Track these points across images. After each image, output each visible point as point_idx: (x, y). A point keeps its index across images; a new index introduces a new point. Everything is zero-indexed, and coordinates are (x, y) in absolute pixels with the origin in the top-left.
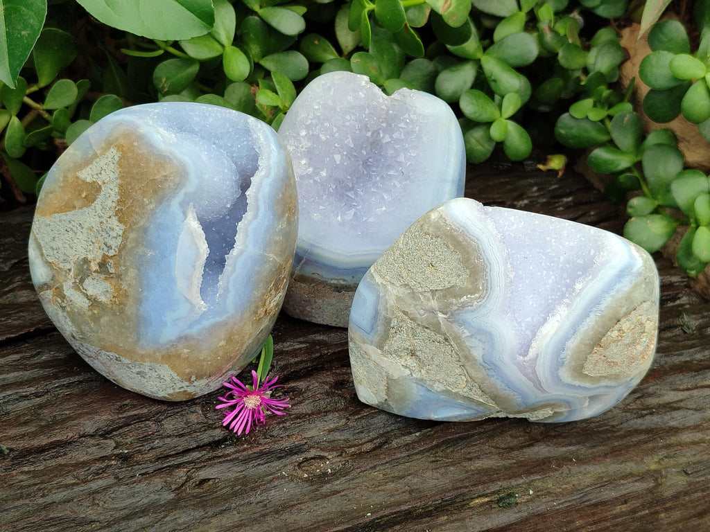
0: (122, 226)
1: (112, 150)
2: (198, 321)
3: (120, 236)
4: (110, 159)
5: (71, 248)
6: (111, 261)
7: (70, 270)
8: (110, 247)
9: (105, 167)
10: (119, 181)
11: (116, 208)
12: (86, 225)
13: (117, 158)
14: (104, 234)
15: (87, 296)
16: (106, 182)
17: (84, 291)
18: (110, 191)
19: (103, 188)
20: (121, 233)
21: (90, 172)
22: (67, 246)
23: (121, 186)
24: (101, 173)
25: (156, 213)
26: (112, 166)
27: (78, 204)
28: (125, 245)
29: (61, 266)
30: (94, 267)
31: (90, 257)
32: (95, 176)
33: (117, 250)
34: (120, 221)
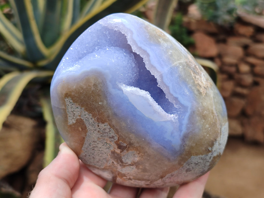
0: (106, 124)
1: (66, 100)
2: (181, 124)
3: (110, 128)
4: (70, 105)
5: (103, 154)
6: (120, 141)
7: (113, 163)
8: (113, 137)
9: (72, 110)
10: (83, 108)
11: (95, 120)
12: (96, 139)
13: (71, 101)
14: (105, 134)
15: (130, 165)
16: (80, 115)
17: (127, 164)
18: (85, 116)
19: (82, 118)
20: (109, 127)
21: (71, 118)
22: (101, 155)
23: (86, 109)
24: (74, 114)
25: (110, 103)
26: (73, 106)
27: (83, 135)
28: (117, 130)
29: (108, 164)
30: (118, 151)
31: (112, 149)
32: (74, 117)
33: (116, 135)
34: (103, 123)
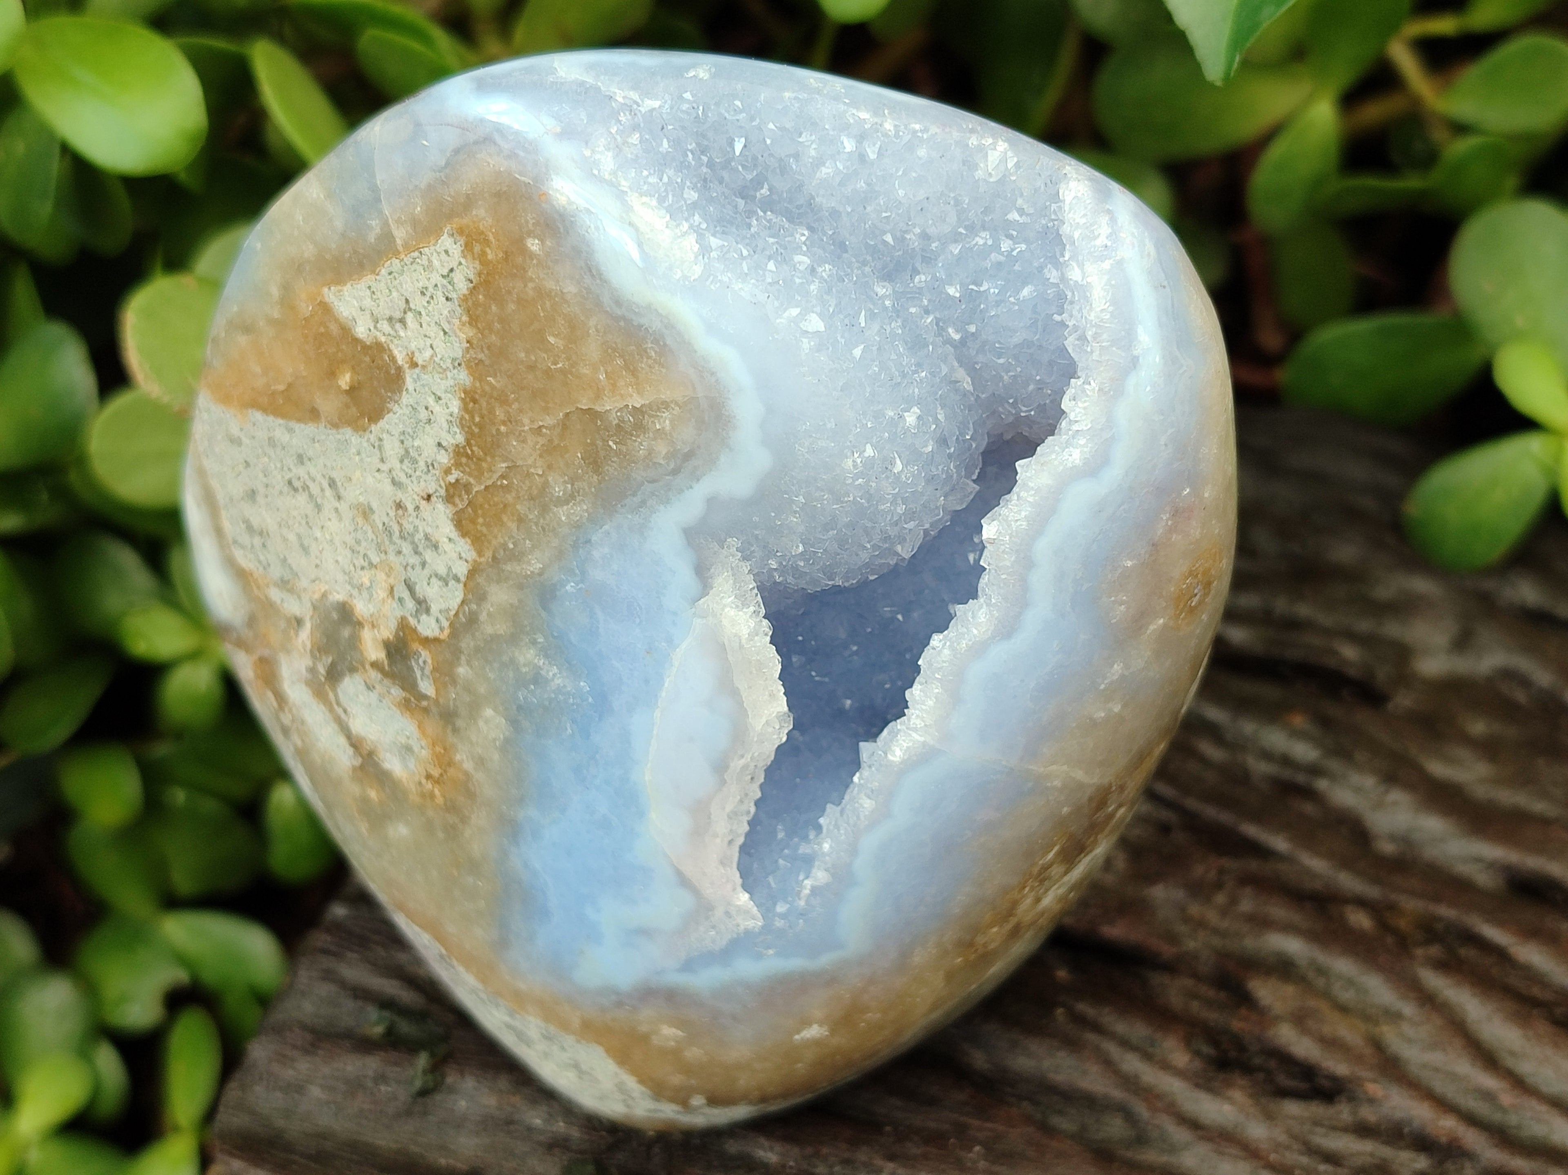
0: (464, 547)
1: (446, 241)
3: (457, 579)
4: (436, 278)
5: (305, 549)
6: (425, 655)
7: (299, 622)
8: (423, 606)
9: (418, 303)
10: (463, 377)
11: (448, 472)
12: (353, 494)
13: (463, 287)
14: (406, 548)
15: (349, 736)
16: (419, 359)
17: (340, 711)
18: (431, 401)
19: (409, 383)
20: (462, 570)
21: (368, 303)
22: (292, 537)
23: (470, 398)
24: (402, 321)
25: (588, 541)
26: (442, 308)
27: (328, 405)
28: (473, 620)
29: (275, 595)
30: (374, 652)
31: (362, 608)
32: (385, 326)
33: (446, 624)
34: (460, 523)
